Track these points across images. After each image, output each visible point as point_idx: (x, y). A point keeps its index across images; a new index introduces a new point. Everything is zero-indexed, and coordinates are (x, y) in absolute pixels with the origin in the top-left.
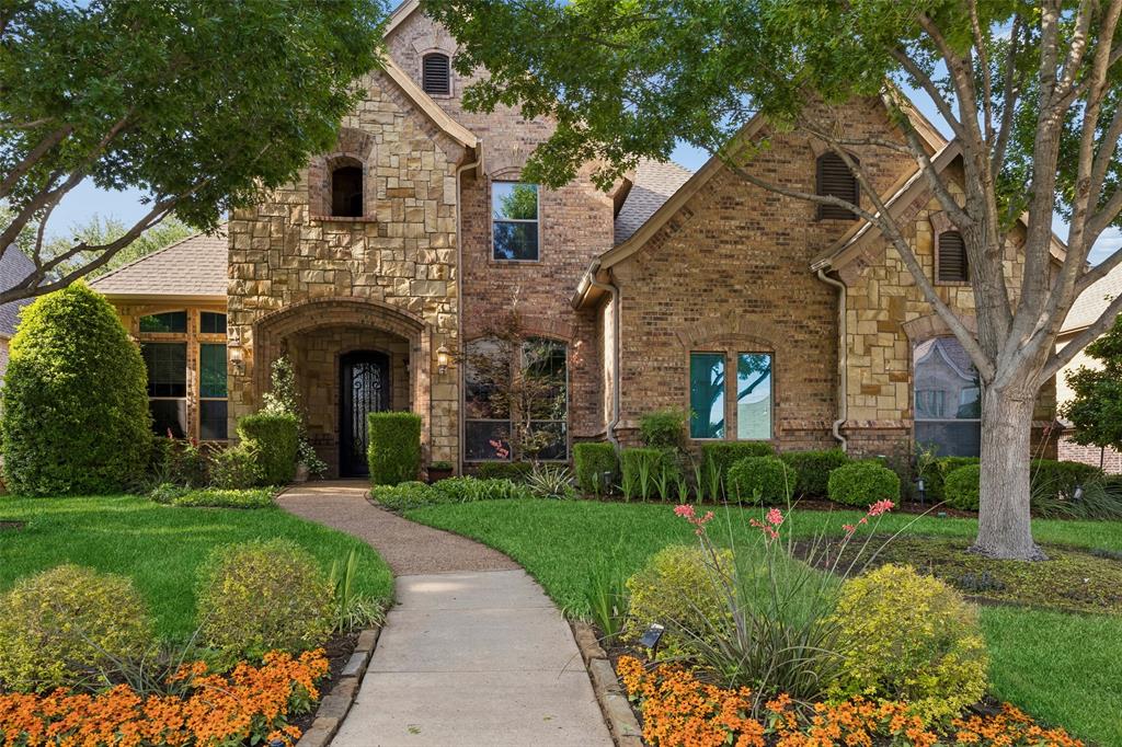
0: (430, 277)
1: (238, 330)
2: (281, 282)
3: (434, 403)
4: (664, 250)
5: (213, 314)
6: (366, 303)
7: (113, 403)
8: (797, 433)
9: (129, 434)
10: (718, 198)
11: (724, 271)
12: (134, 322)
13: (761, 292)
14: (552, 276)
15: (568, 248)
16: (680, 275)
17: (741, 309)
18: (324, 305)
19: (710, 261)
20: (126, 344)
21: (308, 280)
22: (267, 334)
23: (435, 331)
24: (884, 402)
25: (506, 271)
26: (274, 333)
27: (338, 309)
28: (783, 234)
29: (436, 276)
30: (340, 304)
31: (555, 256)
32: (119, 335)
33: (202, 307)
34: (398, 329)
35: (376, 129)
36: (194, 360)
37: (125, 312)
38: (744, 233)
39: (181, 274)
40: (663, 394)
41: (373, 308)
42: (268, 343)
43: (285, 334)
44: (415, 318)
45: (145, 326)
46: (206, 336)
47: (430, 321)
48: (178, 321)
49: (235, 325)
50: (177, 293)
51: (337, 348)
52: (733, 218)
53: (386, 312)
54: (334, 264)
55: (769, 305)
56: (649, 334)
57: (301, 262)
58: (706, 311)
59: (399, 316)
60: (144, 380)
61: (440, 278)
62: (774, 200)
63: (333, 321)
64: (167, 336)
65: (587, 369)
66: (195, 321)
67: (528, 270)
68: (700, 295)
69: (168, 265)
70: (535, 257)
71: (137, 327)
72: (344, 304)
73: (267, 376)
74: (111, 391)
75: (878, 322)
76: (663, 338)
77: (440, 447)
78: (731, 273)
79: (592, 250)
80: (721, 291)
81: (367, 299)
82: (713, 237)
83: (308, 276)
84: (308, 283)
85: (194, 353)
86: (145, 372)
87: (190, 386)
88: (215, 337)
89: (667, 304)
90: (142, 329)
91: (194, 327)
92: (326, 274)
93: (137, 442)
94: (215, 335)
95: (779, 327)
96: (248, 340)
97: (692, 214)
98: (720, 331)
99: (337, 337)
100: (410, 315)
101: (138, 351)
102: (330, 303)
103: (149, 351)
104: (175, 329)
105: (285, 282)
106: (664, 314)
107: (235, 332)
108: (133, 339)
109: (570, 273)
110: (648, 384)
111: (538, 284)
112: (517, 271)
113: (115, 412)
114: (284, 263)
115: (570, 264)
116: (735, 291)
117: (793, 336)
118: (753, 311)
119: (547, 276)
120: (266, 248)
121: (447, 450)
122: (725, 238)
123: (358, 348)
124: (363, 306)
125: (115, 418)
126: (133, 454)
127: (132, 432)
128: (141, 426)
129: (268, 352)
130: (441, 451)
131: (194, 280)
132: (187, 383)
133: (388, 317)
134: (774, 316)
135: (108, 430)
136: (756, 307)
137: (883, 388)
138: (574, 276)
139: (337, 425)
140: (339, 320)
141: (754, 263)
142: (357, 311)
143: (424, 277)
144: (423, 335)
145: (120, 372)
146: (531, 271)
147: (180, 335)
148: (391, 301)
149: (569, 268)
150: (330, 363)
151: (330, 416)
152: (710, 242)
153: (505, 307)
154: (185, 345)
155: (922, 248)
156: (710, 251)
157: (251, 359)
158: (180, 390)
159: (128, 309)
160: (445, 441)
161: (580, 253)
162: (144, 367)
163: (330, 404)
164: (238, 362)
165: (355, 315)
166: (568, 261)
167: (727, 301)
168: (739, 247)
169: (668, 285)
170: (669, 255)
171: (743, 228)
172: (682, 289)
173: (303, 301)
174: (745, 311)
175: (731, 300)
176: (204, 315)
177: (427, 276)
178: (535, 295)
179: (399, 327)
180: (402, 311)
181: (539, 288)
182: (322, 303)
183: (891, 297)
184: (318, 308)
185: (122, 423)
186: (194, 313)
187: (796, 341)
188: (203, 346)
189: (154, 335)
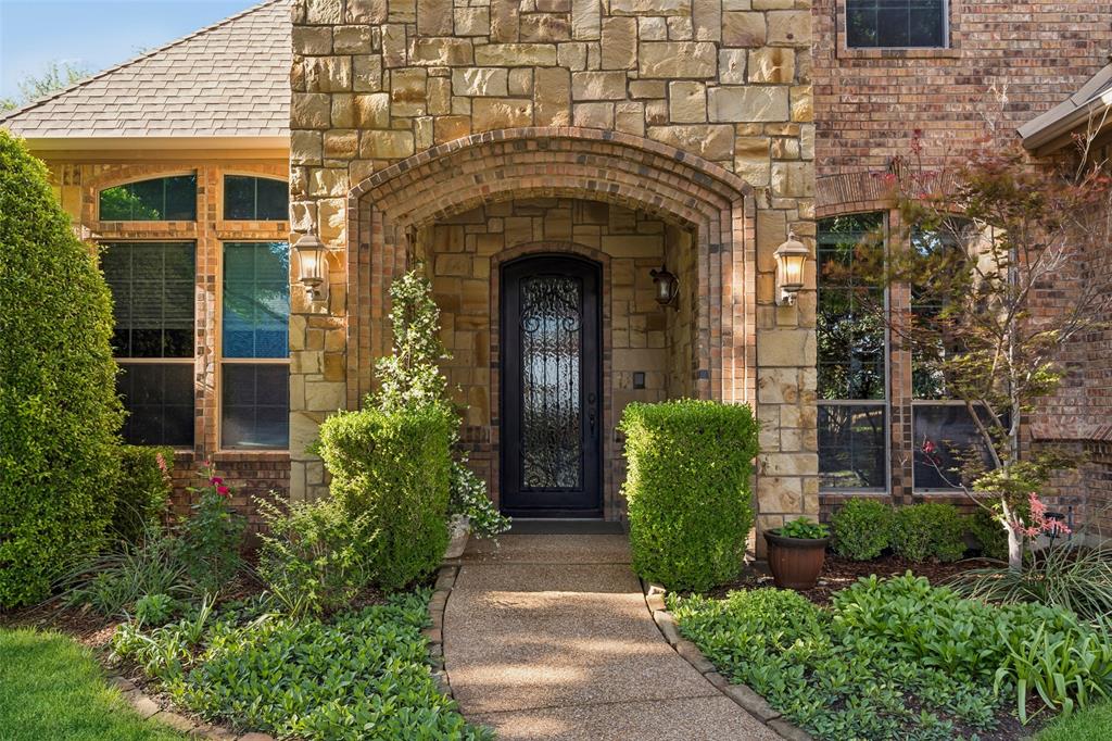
0: (755, 78)
1: (315, 212)
2: (411, 97)
3: (763, 374)
5: (251, 179)
6: (605, 142)
7: (33, 386)
9: (67, 459)
12: (88, 199)
14: (979, 81)
15: (1015, 18)
18: (509, 148)
20: (66, 246)
21: (473, 90)
22: (378, 217)
23: (763, 203)
25: (877, 72)
26: (393, 215)
27: (540, 157)
29: (767, 75)
30: (545, 144)
31: (984, 37)
32: (50, 224)
33: (228, 163)
34: (671, 199)
36: (211, 279)
37: (70, 179)
39: (184, 97)
41: (618, 152)
42: (379, 238)
43: (418, 218)
44: (719, 172)
45: (110, 209)
46: (236, 226)
47: (752, 180)
48: (178, 196)
49: (308, 198)
50: (177, 134)
51: (496, 248)
53: (649, 161)
54: (530, 52)
57: (455, 50)
59: (679, 170)
60: (106, 328)
61: (777, 80)
63: (526, 184)
64: (155, 227)
65: (1059, 285)
66: (212, 197)
67: (921, 69)
69: (158, 82)
70: (936, 39)
71: (94, 210)
72: (553, 146)
73: (377, 313)
74: (27, 356)
77: (777, 479)
79: (1067, 20)
81: (607, 132)
83: (475, 81)
84: (471, 98)
85: (210, 261)
86: (108, 307)
87: (202, 333)
88: (256, 229)
90: (104, 215)
91: (212, 208)
92: (514, 75)
93: (87, 472)
94: (254, 225)
96: (337, 231)
99: (495, 226)
100: (707, 167)
101: (94, 261)
102: (521, 143)
103: (115, 259)
104: (171, 214)
105: (419, 97)
107: (307, 215)
108: (85, 233)
109: (1020, 74)
111: (948, 98)
112: (901, 72)
113: (35, 407)
114: (418, 55)
115: (1018, 53)
119: (967, 81)
120: (377, 20)
121: (794, 486)
123: (538, 248)
124: (597, 148)
125: (35, 424)
126: (79, 502)
127: (76, 452)
128: (94, 433)
129: (378, 259)
130: (781, 488)
131: (210, 108)
132: (197, 328)
133: (653, 174)
135: (20, 452)
138: (1028, 80)
139: (496, 409)
140: (537, 183)
142: (580, 162)
143: (737, 77)
144: (736, 214)
145: (50, 308)
146: (931, 71)
147: (181, 225)
148: (663, 133)
149: (1015, 61)
150: (481, 283)
151: (481, 390)
153: (874, 151)
154: (191, 247)
157: (343, 276)
158: (182, 342)
159: (77, 173)
160: (788, 465)
161: (1040, 28)
162: (107, 296)
163: (481, 363)
164: (316, 282)
165: (576, 170)
166: (1015, 46)
173: (463, 140)
176: (232, 185)
177: (746, 75)
178: (940, 124)
179: (677, 196)
180: (690, 158)
181: (949, 108)
182: (502, 143)
184: (494, 156)
185: (52, 431)
186: (212, 177)
188: (229, 247)
189: (129, 225)
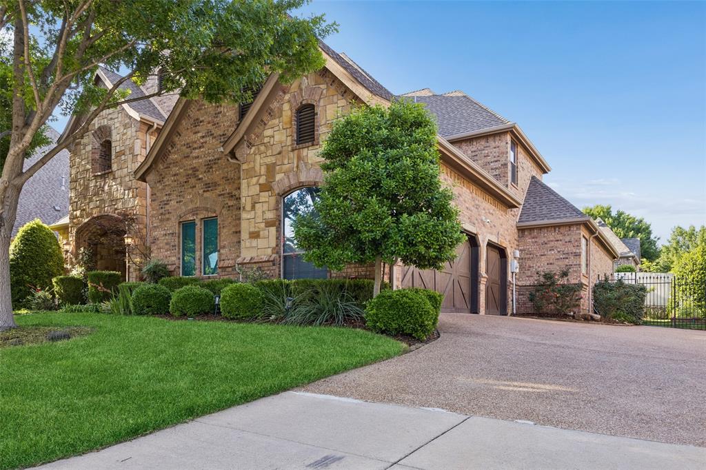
2: (83, 210)
4: (169, 161)
8: (227, 270)
10: (192, 121)
11: (195, 168)
13: (212, 177)
16: (175, 175)
17: (202, 191)
19: (187, 162)
22: (81, 236)
24: (261, 243)
26: (84, 235)
28: (223, 135)
29: (131, 195)
30: (102, 217)
35: (110, 122)
38: (204, 139)
40: (167, 251)
49: (71, 233)
52: (199, 132)
54: (99, 197)
55: (216, 185)
56: (162, 214)
58: (186, 196)
61: (133, 196)
62: (219, 113)
68: (183, 186)
75: (260, 184)
76: (167, 216)
78: (197, 168)
80: (193, 180)
81: (109, 213)
82: (190, 147)
83: (91, 205)
84: (91, 208)
89: (169, 195)
95: (221, 199)
97: (180, 135)
98: (191, 206)
102: (98, 218)
105: (85, 210)
106: (168, 201)
110: (161, 245)
116: (199, 179)
117: (227, 204)
118: (208, 191)
120: (80, 194)
122: (195, 146)
129: (81, 245)
134: (218, 192)
136: (209, 187)
137: (261, 233)
141: (209, 158)
148: (116, 212)
152: (188, 150)
155: (286, 124)
156: (188, 157)
167: (195, 187)
168: (202, 150)
169: (170, 182)
170: (170, 164)
171: (203, 137)
172: (176, 183)
173: (89, 218)
174: (204, 191)
175: (197, 186)
177: (128, 196)
183: (267, 165)
187: (229, 207)
